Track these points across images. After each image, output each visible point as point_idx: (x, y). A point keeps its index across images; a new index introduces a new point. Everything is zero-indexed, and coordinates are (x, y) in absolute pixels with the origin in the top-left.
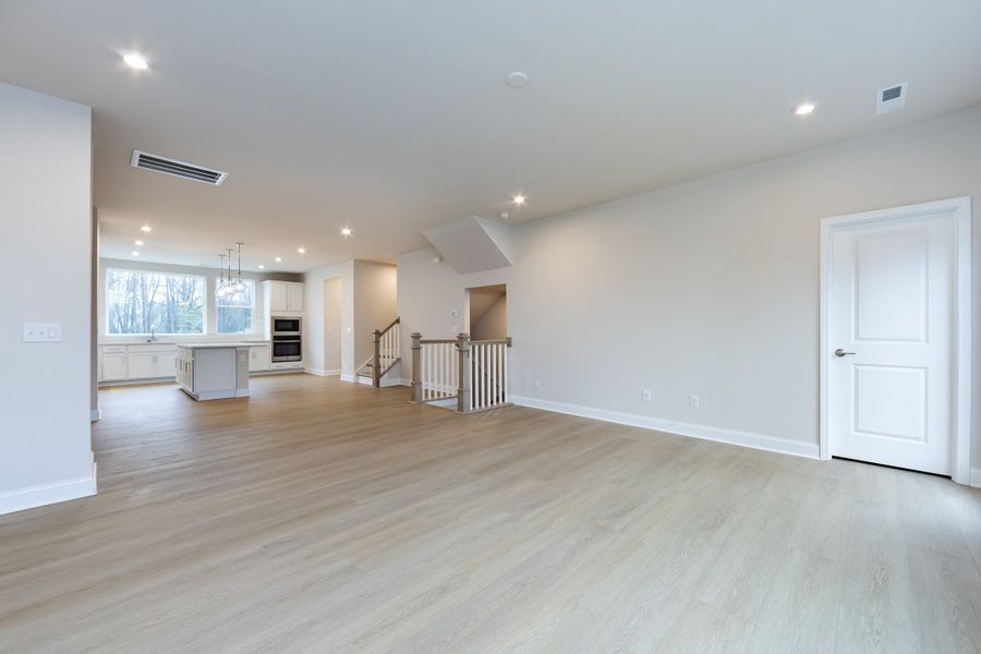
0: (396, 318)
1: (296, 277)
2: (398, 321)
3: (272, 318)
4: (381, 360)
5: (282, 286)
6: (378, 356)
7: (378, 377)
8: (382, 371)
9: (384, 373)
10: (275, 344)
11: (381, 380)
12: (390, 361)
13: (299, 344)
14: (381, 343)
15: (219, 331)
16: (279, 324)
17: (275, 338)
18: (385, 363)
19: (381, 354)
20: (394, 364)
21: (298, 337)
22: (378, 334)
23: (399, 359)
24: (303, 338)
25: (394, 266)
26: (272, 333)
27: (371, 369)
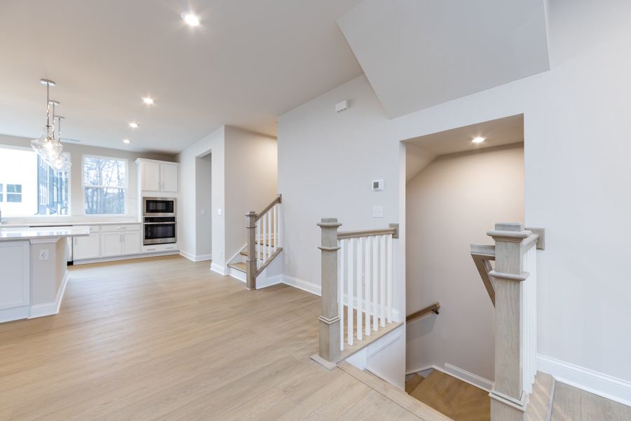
0: (276, 197)
1: (172, 157)
2: (279, 200)
3: (144, 198)
4: (258, 247)
5: (155, 165)
6: (253, 243)
7: (253, 274)
8: (259, 264)
9: (262, 269)
10: (146, 227)
11: (258, 279)
12: (270, 251)
13: (173, 226)
14: (258, 229)
15: (87, 213)
16: (151, 205)
17: (147, 219)
18: (263, 253)
19: (258, 239)
20: (274, 256)
21: (173, 219)
22: (254, 217)
23: (280, 250)
24: (178, 220)
25: (274, 138)
26: (144, 215)
27: (245, 259)
